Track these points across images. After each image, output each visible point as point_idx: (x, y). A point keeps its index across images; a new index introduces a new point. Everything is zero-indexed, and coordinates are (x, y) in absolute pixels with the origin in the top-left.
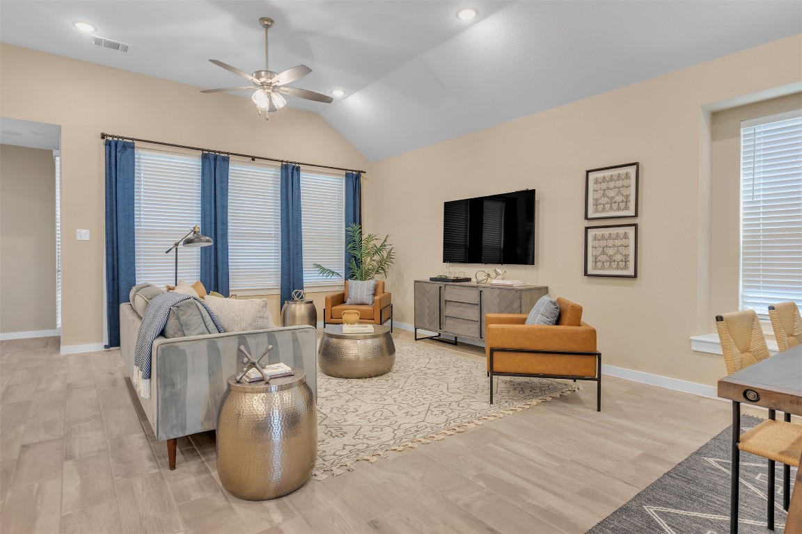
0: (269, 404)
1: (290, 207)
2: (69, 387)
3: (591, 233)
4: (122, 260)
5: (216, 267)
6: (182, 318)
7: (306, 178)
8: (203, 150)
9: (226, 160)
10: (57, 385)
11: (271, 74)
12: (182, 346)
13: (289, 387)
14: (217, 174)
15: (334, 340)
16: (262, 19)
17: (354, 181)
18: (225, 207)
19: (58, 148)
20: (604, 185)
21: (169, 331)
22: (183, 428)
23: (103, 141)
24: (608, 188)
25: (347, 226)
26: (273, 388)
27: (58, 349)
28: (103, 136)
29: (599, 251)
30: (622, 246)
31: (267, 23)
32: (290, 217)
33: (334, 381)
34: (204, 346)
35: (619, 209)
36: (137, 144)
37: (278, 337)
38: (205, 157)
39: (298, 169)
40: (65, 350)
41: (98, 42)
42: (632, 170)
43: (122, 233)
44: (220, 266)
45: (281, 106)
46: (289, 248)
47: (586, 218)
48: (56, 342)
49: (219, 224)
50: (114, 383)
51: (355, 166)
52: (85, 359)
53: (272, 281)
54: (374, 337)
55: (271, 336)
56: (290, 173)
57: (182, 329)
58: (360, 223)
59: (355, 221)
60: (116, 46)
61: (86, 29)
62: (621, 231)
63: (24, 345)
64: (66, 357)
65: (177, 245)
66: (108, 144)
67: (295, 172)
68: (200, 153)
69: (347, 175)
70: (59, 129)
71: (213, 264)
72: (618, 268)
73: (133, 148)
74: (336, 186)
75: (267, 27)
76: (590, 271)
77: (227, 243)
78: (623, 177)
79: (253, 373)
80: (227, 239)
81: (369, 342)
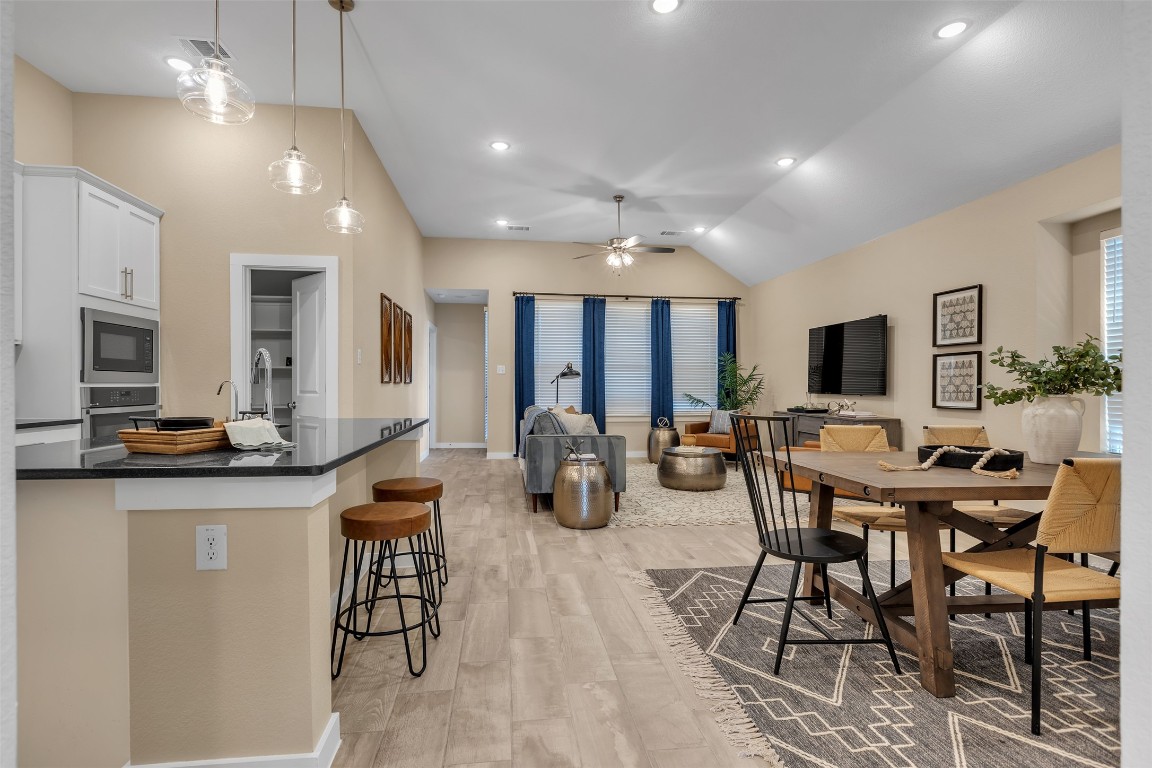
0: (581, 473)
1: (660, 340)
2: (490, 475)
3: (940, 361)
4: (526, 389)
5: (594, 395)
6: (542, 423)
7: (677, 311)
8: (584, 295)
9: (603, 302)
10: (484, 473)
11: (621, 239)
12: (540, 439)
13: (591, 465)
14: (596, 315)
15: (669, 458)
16: (616, 197)
17: (728, 310)
18: (602, 343)
19: (486, 305)
20: (951, 309)
21: (535, 431)
22: (540, 489)
23: (514, 298)
24: (955, 313)
25: (720, 355)
26: (584, 463)
27: (486, 455)
28: (514, 294)
29: (947, 380)
30: (967, 375)
31: (619, 198)
32: (660, 349)
33: (666, 490)
34: (552, 441)
35: (964, 336)
36: (536, 297)
37: (598, 440)
38: (586, 301)
39: (668, 303)
40: (490, 455)
41: (511, 228)
42: (975, 292)
43: (525, 368)
44: (597, 395)
45: (630, 263)
46: (659, 379)
47: (935, 344)
48: (485, 451)
49: (597, 358)
50: (516, 476)
51: (727, 293)
52: (501, 462)
53: (644, 410)
54: (703, 456)
55: (593, 438)
56: (661, 309)
57: (542, 430)
58: (735, 352)
59: (728, 350)
60: (522, 229)
61: (502, 223)
62: (966, 358)
63: (466, 451)
64: (490, 461)
65: (558, 377)
66: (517, 299)
67: (665, 306)
68: (582, 298)
69: (720, 304)
70: (487, 292)
71: (592, 392)
72: (963, 400)
73: (533, 300)
74: (709, 314)
75: (619, 201)
76: (939, 403)
77: (603, 374)
78: (968, 300)
79: (573, 456)
80: (603, 370)
81: (700, 460)
